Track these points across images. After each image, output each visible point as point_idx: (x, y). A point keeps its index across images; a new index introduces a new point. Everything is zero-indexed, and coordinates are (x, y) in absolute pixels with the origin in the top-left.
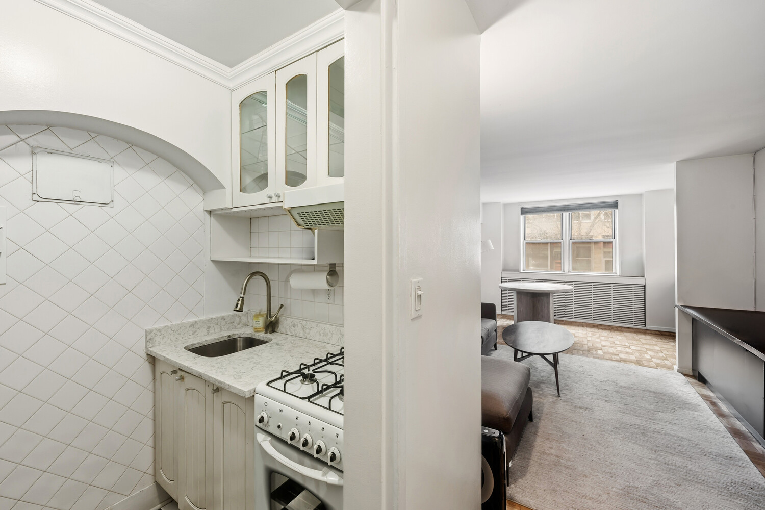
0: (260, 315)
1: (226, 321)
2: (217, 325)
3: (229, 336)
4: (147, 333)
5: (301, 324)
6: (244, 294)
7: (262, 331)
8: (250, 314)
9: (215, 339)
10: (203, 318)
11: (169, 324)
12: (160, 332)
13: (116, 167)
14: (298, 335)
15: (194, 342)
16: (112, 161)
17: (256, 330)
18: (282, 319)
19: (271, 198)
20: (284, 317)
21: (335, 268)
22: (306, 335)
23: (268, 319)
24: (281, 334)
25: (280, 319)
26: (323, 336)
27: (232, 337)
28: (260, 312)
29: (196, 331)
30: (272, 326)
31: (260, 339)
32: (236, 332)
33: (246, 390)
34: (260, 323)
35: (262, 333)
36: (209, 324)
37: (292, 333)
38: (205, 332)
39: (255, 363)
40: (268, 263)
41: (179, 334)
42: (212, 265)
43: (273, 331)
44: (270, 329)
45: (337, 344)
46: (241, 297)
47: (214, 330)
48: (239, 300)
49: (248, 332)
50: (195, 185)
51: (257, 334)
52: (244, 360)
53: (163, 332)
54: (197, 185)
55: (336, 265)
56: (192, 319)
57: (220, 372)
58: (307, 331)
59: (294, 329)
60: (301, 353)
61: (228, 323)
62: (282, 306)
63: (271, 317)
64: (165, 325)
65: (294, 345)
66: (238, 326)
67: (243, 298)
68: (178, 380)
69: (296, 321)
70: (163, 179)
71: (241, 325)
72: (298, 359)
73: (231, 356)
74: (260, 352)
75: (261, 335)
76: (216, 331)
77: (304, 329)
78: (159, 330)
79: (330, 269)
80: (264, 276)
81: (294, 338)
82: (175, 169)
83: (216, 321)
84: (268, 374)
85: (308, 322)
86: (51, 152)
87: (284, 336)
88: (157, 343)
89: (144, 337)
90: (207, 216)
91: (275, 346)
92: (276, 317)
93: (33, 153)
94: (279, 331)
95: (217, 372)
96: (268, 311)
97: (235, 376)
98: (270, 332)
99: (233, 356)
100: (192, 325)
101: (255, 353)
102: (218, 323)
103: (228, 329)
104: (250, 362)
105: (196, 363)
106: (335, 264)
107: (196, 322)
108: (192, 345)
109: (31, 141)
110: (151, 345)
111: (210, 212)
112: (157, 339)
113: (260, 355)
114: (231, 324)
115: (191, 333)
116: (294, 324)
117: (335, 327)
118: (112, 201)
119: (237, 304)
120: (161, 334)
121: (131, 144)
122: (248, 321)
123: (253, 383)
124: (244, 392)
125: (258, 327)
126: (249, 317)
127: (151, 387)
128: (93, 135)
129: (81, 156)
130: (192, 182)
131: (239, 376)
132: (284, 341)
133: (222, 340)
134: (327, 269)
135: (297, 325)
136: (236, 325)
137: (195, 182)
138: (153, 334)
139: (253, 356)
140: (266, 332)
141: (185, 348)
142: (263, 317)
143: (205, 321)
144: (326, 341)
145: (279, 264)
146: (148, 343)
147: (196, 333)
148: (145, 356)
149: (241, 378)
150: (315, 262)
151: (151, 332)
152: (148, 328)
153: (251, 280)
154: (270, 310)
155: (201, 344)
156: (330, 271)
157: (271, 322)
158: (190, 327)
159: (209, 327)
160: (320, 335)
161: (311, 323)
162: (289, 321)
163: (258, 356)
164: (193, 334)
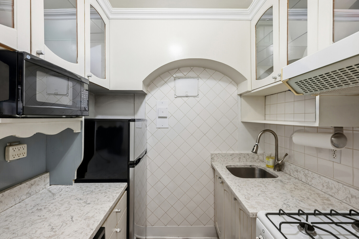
0: (270, 157)
1: (249, 156)
2: (245, 157)
3: (251, 166)
4: (212, 155)
5: (304, 172)
6: (258, 142)
7: (272, 168)
8: (264, 155)
9: (242, 165)
10: (237, 152)
11: (220, 152)
12: (217, 155)
13: (200, 80)
14: (300, 179)
15: (231, 165)
16: (198, 77)
17: (268, 166)
18: (287, 164)
19: (276, 78)
20: (289, 162)
21: (343, 131)
22: (308, 181)
23: (276, 161)
24: (286, 174)
25: (285, 163)
26: (327, 188)
27: (252, 167)
28: (270, 156)
29: (233, 159)
30: (279, 167)
31: (270, 173)
32: (255, 164)
33: (250, 212)
34: (271, 162)
35: (272, 169)
36: (240, 156)
37: (295, 176)
38: (238, 160)
39: (262, 191)
40: (277, 125)
41: (225, 158)
42: (242, 124)
43: (280, 170)
44: (277, 168)
45: (344, 201)
46: (256, 145)
47: (243, 160)
48: (255, 146)
49: (262, 166)
50: (233, 82)
51: (268, 169)
52: (255, 186)
53: (218, 156)
54: (234, 81)
55: (344, 129)
56: (232, 152)
57: (238, 189)
58: (309, 179)
59: (296, 173)
60: (301, 197)
61: (251, 157)
62: (286, 155)
63: (278, 160)
64: (219, 152)
65: (296, 187)
66: (257, 161)
67: (257, 145)
68: (220, 183)
69: (300, 169)
70: (218, 81)
71: (259, 161)
72: (298, 201)
73: (247, 180)
74: (268, 183)
75: (271, 171)
76: (244, 161)
77: (306, 176)
78: (216, 155)
79: (335, 131)
80: (273, 133)
81: (297, 180)
82: (223, 75)
83: (244, 155)
84: (269, 205)
85: (310, 172)
86: (179, 78)
87: (288, 176)
88: (215, 160)
89: (210, 156)
90: (239, 97)
91: (279, 182)
92: (282, 161)
93: (175, 80)
94: (284, 171)
95: (236, 189)
96: (276, 156)
97: (246, 197)
98: (277, 170)
99: (249, 180)
100: (232, 155)
101: (264, 183)
102: (245, 156)
103: (251, 161)
104: (259, 189)
105: (228, 178)
106: (342, 127)
107: (233, 154)
108: (230, 166)
109: (174, 76)
110: (213, 161)
111: (240, 95)
112: (215, 158)
113: (267, 185)
114: (253, 159)
115: (231, 159)
116: (297, 170)
117: (342, 185)
118: (198, 95)
119: (254, 149)
120: (217, 157)
121: (205, 68)
122: (264, 159)
123: (256, 208)
124: (249, 212)
125: (268, 165)
126: (264, 157)
127: (213, 180)
128: (192, 68)
129: (188, 78)
130: (231, 80)
131: (248, 197)
132: (287, 181)
133: (246, 167)
134: (332, 131)
135: (300, 172)
136: (256, 160)
137: (233, 80)
138: (213, 156)
139: (262, 185)
140: (274, 169)
141: (226, 167)
142: (272, 159)
143: (237, 154)
144: (331, 194)
145: (285, 125)
146: (212, 159)
147: (233, 160)
148: (210, 165)
149: (249, 199)
150: (317, 124)
151: (213, 155)
152: (212, 152)
153: (263, 134)
154: (278, 156)
155: (235, 166)
156: (335, 134)
157: (278, 164)
158: (230, 156)
159: (240, 158)
160: (323, 186)
161: (313, 173)
162: (293, 166)
163: (266, 186)
164: (232, 160)
